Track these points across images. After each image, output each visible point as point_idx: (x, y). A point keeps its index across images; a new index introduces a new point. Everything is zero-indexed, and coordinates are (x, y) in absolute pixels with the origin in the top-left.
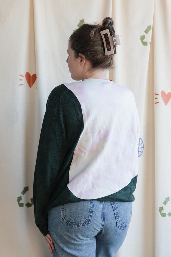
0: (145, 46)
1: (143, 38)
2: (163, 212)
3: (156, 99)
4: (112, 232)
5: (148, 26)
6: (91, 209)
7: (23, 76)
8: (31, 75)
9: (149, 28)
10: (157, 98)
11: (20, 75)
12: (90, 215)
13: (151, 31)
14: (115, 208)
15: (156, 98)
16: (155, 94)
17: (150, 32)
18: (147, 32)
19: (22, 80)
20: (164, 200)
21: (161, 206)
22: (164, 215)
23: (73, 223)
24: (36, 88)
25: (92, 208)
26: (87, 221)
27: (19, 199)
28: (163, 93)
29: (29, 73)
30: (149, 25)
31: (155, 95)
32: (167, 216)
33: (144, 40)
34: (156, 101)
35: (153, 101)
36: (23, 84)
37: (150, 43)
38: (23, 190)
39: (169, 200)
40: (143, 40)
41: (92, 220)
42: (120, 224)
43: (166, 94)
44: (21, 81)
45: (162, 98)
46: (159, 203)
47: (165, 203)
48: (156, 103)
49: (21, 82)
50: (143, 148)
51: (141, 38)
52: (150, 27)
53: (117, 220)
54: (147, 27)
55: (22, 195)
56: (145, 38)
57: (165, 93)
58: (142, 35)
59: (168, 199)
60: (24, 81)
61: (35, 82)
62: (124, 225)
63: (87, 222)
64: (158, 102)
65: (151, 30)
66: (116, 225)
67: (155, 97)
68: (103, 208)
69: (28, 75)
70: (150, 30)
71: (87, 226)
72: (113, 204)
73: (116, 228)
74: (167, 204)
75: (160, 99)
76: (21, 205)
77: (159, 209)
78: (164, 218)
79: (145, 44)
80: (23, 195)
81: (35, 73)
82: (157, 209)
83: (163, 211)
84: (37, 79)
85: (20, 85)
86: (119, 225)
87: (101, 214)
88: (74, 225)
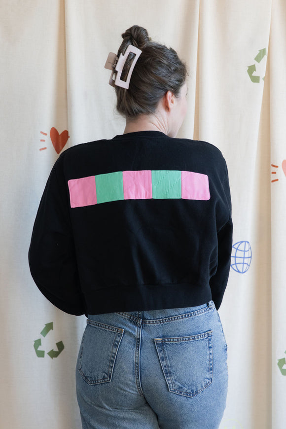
0: (256, 84)
1: (251, 69)
2: (285, 367)
5: (260, 49)
6: (113, 357)
7: (46, 134)
8: (60, 133)
9: (262, 53)
10: (275, 173)
11: (41, 132)
12: (112, 367)
13: (266, 57)
14: (162, 358)
15: (273, 173)
16: (273, 165)
17: (265, 60)
18: (258, 59)
19: (44, 141)
21: (281, 357)
25: (115, 354)
26: (106, 376)
29: (56, 128)
30: (263, 48)
33: (254, 74)
34: (273, 177)
35: (269, 177)
36: (45, 148)
37: (264, 79)
38: (44, 329)
40: (252, 73)
41: (115, 375)
45: (285, 172)
46: (279, 353)
48: (273, 181)
49: (43, 145)
50: (251, 257)
51: (248, 69)
52: (264, 50)
53: (168, 380)
54: (259, 52)
55: (41, 337)
56: (255, 71)
58: (251, 64)
60: (48, 142)
61: (66, 145)
63: (106, 378)
64: (277, 180)
67: (271, 171)
68: (137, 355)
69: (54, 132)
70: (263, 56)
72: (160, 351)
75: (281, 174)
76: (40, 354)
77: (278, 361)
79: (255, 79)
81: (66, 130)
82: (275, 362)
83: (285, 365)
84: (69, 139)
85: (41, 150)
87: (132, 365)
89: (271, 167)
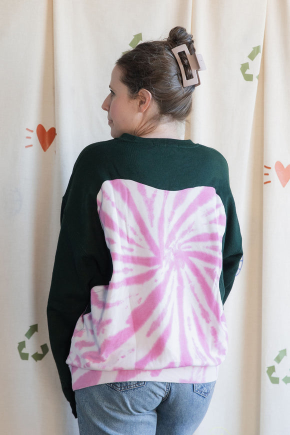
0: (249, 82)
1: (245, 67)
2: (274, 375)
3: (266, 176)
4: (185, 401)
5: (254, 47)
7: (32, 131)
8: (47, 129)
9: (256, 50)
10: (268, 174)
11: (27, 129)
15: (266, 174)
16: (265, 167)
17: (259, 56)
18: (252, 56)
20: (277, 354)
21: (270, 365)
22: (275, 381)
23: (117, 385)
24: (55, 152)
27: (22, 345)
28: (279, 165)
29: (43, 125)
30: (257, 46)
31: (265, 169)
32: (281, 381)
33: (248, 72)
34: (266, 179)
35: (262, 179)
36: (31, 146)
37: (258, 77)
38: (29, 331)
39: (286, 354)
40: (245, 71)
42: (200, 387)
43: (285, 166)
44: (29, 139)
45: (278, 174)
46: (268, 360)
47: (278, 359)
48: (265, 183)
49: (29, 142)
50: (242, 261)
51: (241, 67)
52: (258, 47)
54: (253, 49)
55: (26, 339)
56: (248, 68)
57: (283, 166)
58: (245, 62)
59: (284, 352)
60: (34, 139)
61: (53, 142)
62: (205, 390)
64: (270, 182)
65: (259, 53)
66: (192, 389)
67: (264, 173)
69: (41, 130)
71: (141, 389)
73: (192, 393)
74: (281, 362)
75: (274, 175)
76: (24, 357)
77: (267, 369)
78: (276, 385)
79: (249, 78)
80: (29, 339)
81: (53, 127)
82: (265, 370)
83: (274, 373)
84: (56, 137)
85: (27, 147)
86: (198, 388)
88: (120, 389)
89: (264, 168)
